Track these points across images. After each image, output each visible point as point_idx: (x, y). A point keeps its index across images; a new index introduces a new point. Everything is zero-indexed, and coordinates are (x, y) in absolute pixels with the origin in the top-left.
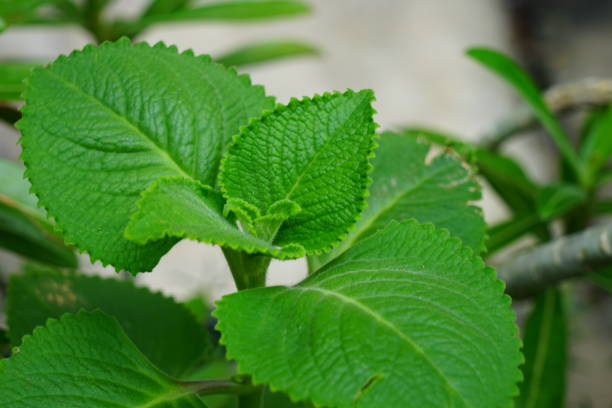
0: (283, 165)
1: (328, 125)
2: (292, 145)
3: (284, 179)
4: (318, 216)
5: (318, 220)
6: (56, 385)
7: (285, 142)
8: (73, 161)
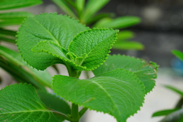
0: (87, 46)
1: (103, 37)
2: (91, 41)
3: (87, 50)
4: (94, 60)
5: (93, 62)
6: (11, 99)
7: (89, 40)
8: (31, 39)
